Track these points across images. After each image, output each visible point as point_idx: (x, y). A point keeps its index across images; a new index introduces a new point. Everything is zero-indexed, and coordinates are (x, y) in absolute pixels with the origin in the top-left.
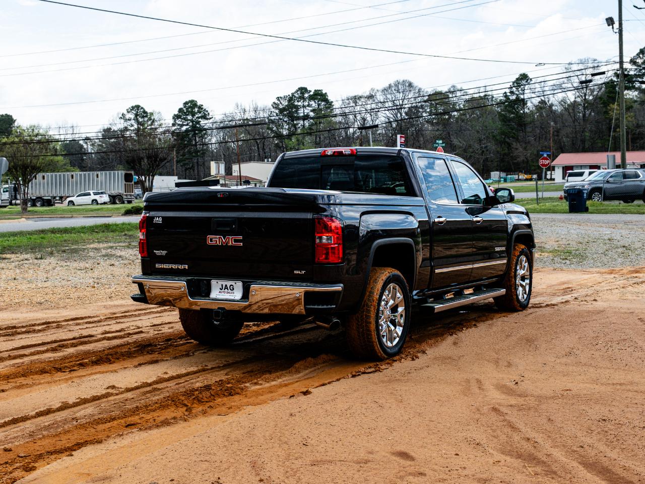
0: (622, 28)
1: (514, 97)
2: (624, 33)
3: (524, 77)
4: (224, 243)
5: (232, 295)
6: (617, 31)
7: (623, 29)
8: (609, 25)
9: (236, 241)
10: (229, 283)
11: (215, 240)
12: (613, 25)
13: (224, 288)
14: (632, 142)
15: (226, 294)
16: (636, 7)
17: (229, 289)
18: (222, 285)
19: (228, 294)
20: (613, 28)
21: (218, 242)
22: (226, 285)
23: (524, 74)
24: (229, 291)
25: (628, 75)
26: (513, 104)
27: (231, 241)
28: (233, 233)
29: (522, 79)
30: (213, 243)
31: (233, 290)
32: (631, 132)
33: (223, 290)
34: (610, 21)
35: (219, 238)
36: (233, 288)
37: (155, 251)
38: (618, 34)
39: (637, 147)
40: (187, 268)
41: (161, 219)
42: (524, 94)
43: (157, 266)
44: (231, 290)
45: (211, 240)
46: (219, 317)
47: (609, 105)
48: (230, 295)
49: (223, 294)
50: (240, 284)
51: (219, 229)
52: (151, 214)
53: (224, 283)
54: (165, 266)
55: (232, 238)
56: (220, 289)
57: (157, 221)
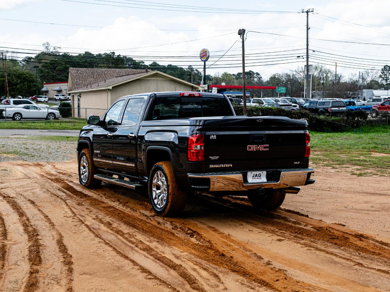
4: (258, 149)
9: (265, 147)
10: (258, 173)
11: (253, 148)
13: (255, 176)
15: (256, 179)
18: (254, 174)
22: (256, 174)
24: (258, 177)
27: (261, 148)
28: (264, 143)
30: (252, 149)
31: (260, 176)
33: (254, 177)
35: (255, 146)
37: (210, 157)
40: (231, 166)
41: (215, 137)
43: (211, 166)
44: (259, 177)
45: (250, 148)
48: (259, 179)
49: (255, 179)
50: (265, 173)
51: (255, 141)
52: (208, 133)
53: (255, 173)
54: (216, 166)
55: (263, 146)
56: (253, 177)
57: (213, 137)
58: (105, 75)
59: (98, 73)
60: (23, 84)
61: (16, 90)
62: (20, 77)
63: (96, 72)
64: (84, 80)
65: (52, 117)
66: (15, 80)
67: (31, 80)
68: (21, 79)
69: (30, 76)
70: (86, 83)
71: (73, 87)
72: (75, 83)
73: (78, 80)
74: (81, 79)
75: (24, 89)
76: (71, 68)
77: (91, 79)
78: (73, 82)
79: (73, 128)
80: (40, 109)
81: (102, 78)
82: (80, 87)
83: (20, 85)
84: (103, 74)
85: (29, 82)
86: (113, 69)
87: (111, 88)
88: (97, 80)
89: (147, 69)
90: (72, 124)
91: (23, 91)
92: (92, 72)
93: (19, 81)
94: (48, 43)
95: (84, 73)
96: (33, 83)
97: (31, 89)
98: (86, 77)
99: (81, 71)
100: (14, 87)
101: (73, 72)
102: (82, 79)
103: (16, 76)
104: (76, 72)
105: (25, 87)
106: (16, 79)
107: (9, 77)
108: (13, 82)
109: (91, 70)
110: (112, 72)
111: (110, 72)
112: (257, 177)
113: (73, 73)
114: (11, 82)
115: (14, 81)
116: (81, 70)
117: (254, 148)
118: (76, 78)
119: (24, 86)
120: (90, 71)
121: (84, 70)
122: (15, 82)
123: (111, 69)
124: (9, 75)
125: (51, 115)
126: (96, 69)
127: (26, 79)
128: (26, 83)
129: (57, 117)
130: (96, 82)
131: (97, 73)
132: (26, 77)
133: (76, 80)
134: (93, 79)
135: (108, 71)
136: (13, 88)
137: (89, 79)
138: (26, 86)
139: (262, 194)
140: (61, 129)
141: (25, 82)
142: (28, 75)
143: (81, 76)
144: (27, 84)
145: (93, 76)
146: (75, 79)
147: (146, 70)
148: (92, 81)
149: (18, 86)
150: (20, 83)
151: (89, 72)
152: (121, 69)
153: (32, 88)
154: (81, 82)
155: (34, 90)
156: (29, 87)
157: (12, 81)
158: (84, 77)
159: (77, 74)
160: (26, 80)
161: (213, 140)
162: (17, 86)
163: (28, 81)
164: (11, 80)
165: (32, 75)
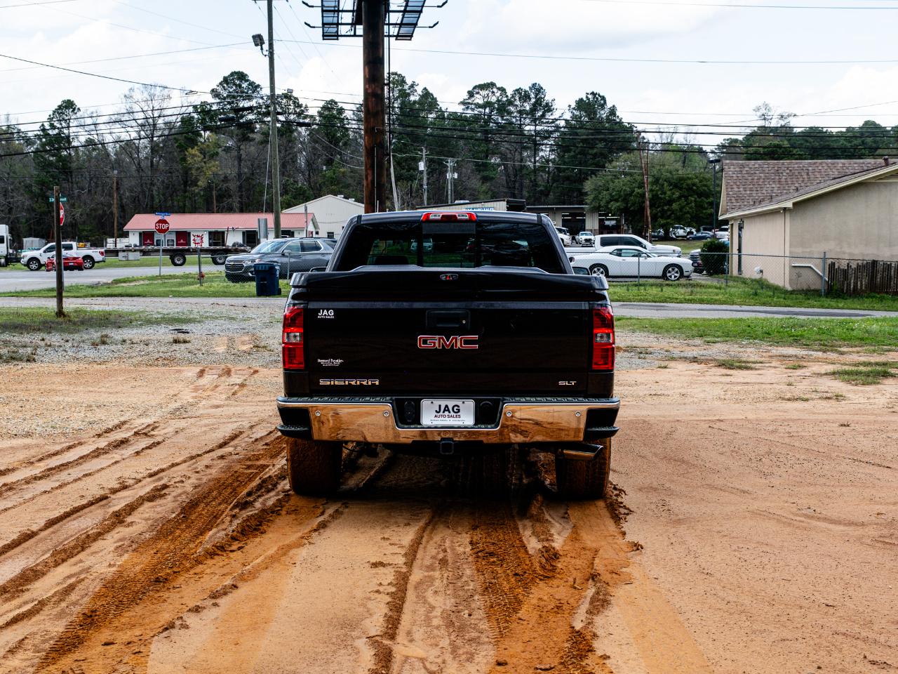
0: (273, 51)
1: (56, 131)
2: (275, 57)
3: (69, 105)
4: (448, 346)
5: (458, 419)
6: (267, 53)
7: (275, 52)
8: (256, 45)
9: (466, 342)
10: (451, 403)
11: (432, 342)
12: (261, 46)
14: (217, 200)
15: (446, 418)
16: (309, 25)
17: (451, 410)
18: (440, 406)
19: (451, 419)
20: (262, 49)
21: (437, 345)
22: (447, 406)
23: (69, 101)
24: (452, 413)
25: (210, 110)
26: (55, 141)
27: (458, 342)
28: (462, 331)
29: (66, 107)
30: (429, 345)
32: (216, 187)
33: (441, 413)
34: (258, 40)
36: (459, 411)
37: (319, 361)
38: (267, 58)
39: (224, 207)
40: (377, 383)
41: (331, 313)
42: (68, 127)
43: (322, 382)
44: (455, 412)
45: (425, 342)
46: (451, 452)
47: (186, 149)
48: (453, 419)
49: (443, 419)
50: (470, 404)
51: (438, 325)
52: (312, 305)
53: (443, 403)
54: (336, 383)
55: (461, 338)
56: (436, 411)
57: (325, 315)
58: (808, 174)
59: (791, 170)
60: (686, 201)
61: (670, 215)
62: (679, 185)
63: (788, 168)
64: (755, 189)
65: (673, 275)
66: (669, 193)
67: (704, 190)
68: (681, 189)
69: (701, 181)
70: (760, 195)
71: (729, 204)
72: (735, 196)
73: (741, 189)
74: (750, 187)
75: (688, 212)
76: (728, 161)
77: (773, 186)
78: (731, 193)
79: (685, 299)
80: (649, 257)
81: (800, 182)
82: (746, 203)
83: (678, 203)
84: (803, 174)
85: (700, 195)
86: (830, 161)
87: (789, 205)
88: (787, 188)
89: (886, 157)
90: (687, 290)
91: (686, 215)
92: (776, 168)
93: (677, 194)
94: (766, 106)
95: (757, 172)
96: (707, 196)
97: (704, 211)
98: (762, 180)
99: (751, 168)
100: (666, 208)
101: (732, 169)
102: (752, 186)
103: (670, 184)
104: (737, 169)
105: (691, 208)
106: (671, 190)
107: (655, 186)
108: (663, 196)
109: (774, 164)
110: (825, 168)
111: (820, 168)
112: (450, 412)
113: (731, 173)
114: (660, 196)
115: (665, 193)
116: (750, 166)
117: (434, 343)
118: (738, 184)
119: (688, 204)
120: (772, 166)
121: (757, 166)
122: (669, 197)
123: (826, 161)
124: (656, 181)
125: (673, 269)
126: (788, 161)
127: (691, 189)
128: (693, 199)
129: (685, 274)
130: (785, 191)
131: (788, 171)
132: (694, 185)
133: (736, 190)
134: (778, 186)
135: (817, 165)
136: (663, 209)
137: (768, 186)
138: (693, 204)
139: (447, 454)
140: (655, 302)
141: (691, 196)
142: (697, 180)
143: (750, 178)
144: (695, 201)
145: (777, 177)
146: (735, 186)
147: (886, 160)
148: (775, 191)
149: (675, 206)
150: (680, 198)
151: (770, 169)
152: (849, 160)
153: (706, 209)
154: (748, 192)
155: (709, 214)
156: (700, 207)
157: (661, 194)
158: (755, 181)
159: (739, 175)
160: (694, 191)
161: (325, 320)
162: (672, 205)
163: (697, 194)
164: (659, 192)
165: (707, 180)
